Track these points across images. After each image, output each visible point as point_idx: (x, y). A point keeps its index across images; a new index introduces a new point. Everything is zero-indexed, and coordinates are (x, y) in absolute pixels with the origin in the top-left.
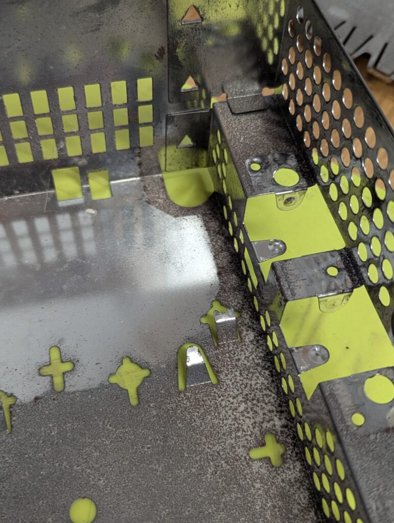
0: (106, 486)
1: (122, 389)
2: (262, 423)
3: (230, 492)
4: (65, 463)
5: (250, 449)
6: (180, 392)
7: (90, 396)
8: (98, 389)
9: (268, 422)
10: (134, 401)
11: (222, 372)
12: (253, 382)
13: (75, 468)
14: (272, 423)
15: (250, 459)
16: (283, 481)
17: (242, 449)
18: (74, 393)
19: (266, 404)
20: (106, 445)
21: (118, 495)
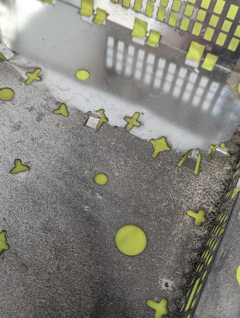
0: (117, 177)
1: (153, 147)
2: (204, 204)
3: (166, 218)
4: (108, 157)
5: (189, 209)
6: (177, 166)
7: (138, 141)
8: (143, 140)
9: (207, 206)
10: (154, 156)
11: (202, 172)
12: (213, 186)
13: (111, 162)
14: (208, 207)
15: (186, 213)
16: (193, 232)
17: (185, 207)
18: (132, 135)
19: (212, 198)
20: (130, 162)
21: (120, 183)
